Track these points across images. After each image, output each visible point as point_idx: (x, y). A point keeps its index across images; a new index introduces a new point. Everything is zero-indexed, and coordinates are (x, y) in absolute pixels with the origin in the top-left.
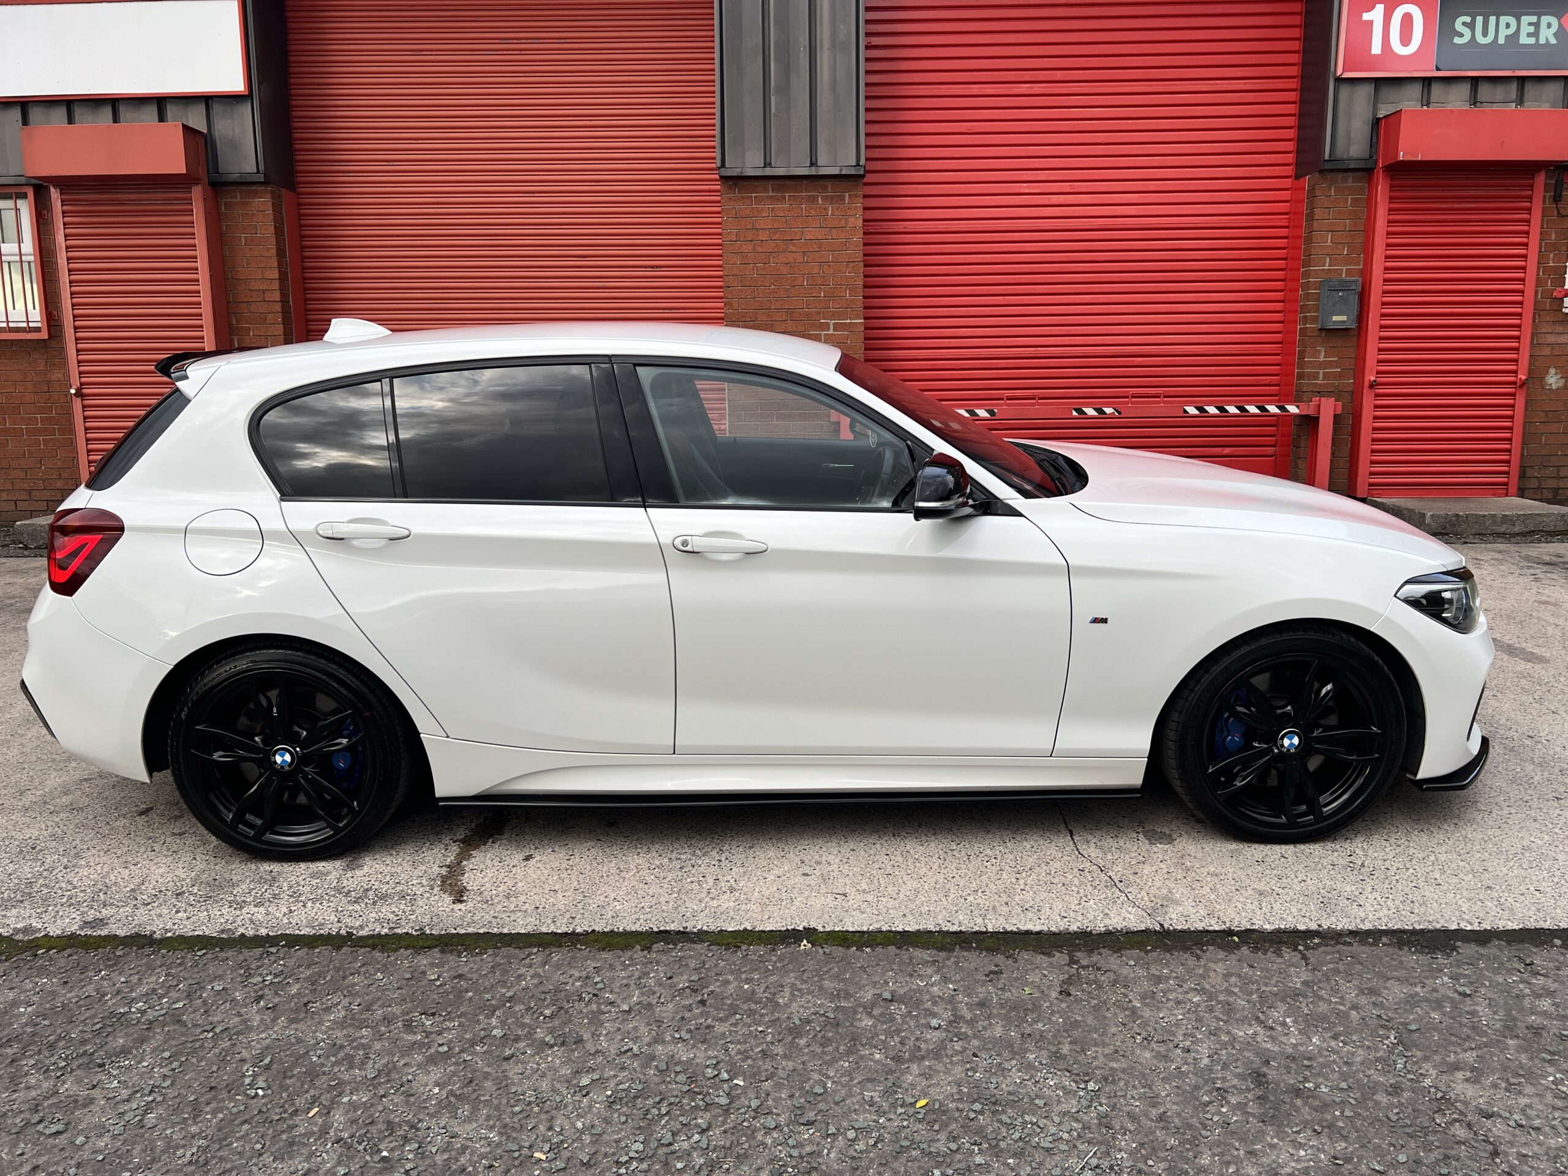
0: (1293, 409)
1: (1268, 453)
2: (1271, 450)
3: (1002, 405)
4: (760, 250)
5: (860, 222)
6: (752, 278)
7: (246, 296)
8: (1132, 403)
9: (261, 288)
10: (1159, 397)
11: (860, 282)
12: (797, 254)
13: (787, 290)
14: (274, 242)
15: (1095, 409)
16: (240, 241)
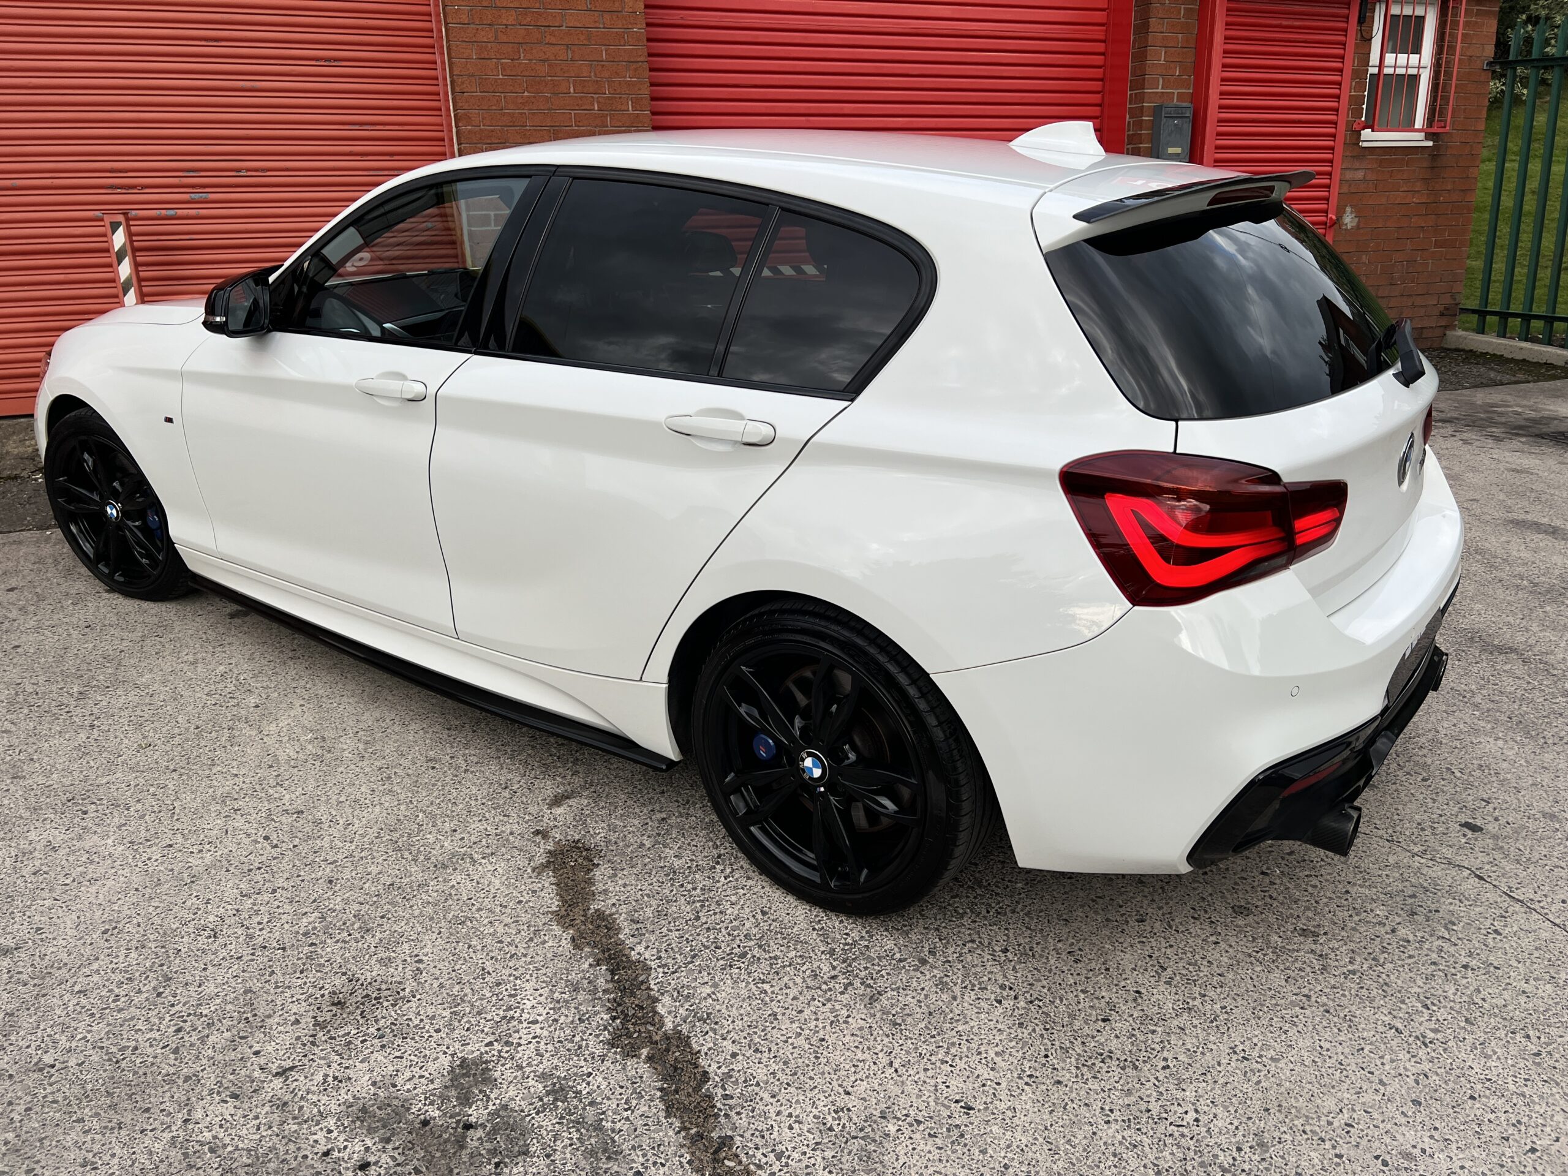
4: (504, 38)
11: (646, 91)
12: (557, 47)
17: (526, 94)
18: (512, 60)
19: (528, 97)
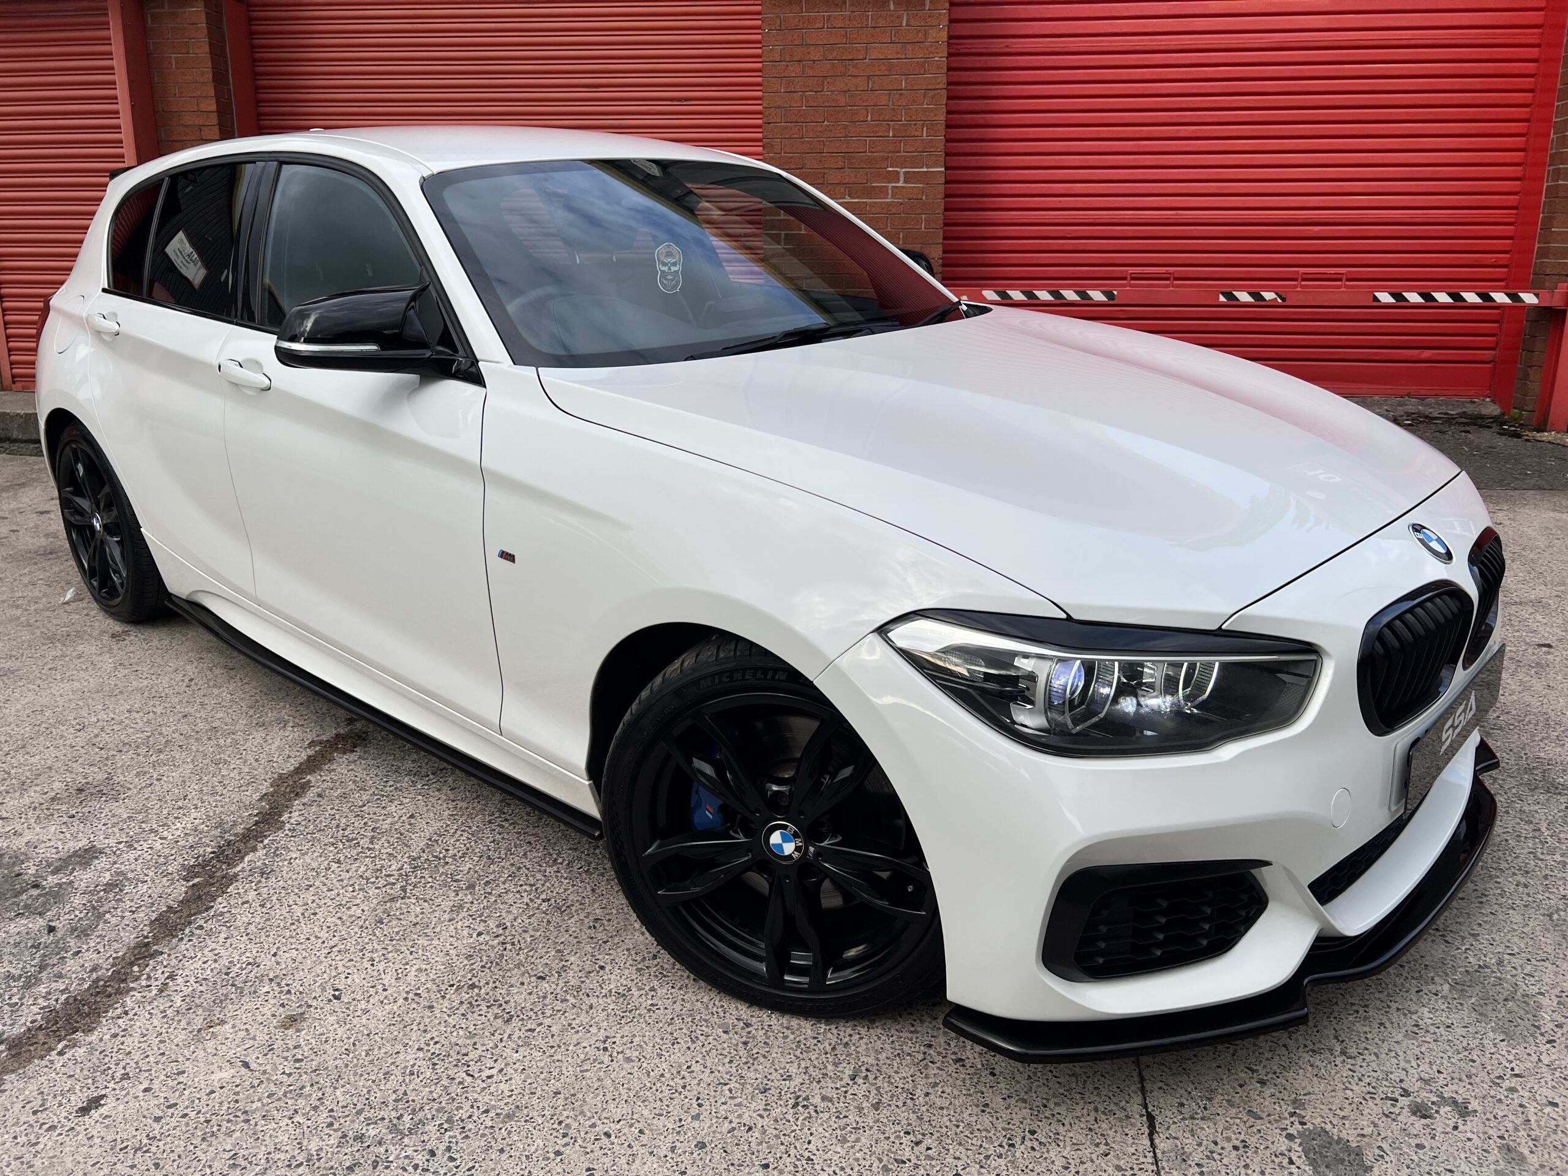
0: (1529, 298)
1: (1484, 358)
2: (1488, 354)
3: (1124, 286)
4: (810, 73)
5: (944, 36)
6: (799, 111)
7: (179, 133)
8: (1302, 287)
9: (196, 122)
10: (1340, 280)
11: (942, 117)
12: (860, 79)
13: (846, 127)
14: (209, 64)
15: (1250, 293)
16: (170, 62)
17: (826, 123)
18: (816, 92)
19: (828, 126)
